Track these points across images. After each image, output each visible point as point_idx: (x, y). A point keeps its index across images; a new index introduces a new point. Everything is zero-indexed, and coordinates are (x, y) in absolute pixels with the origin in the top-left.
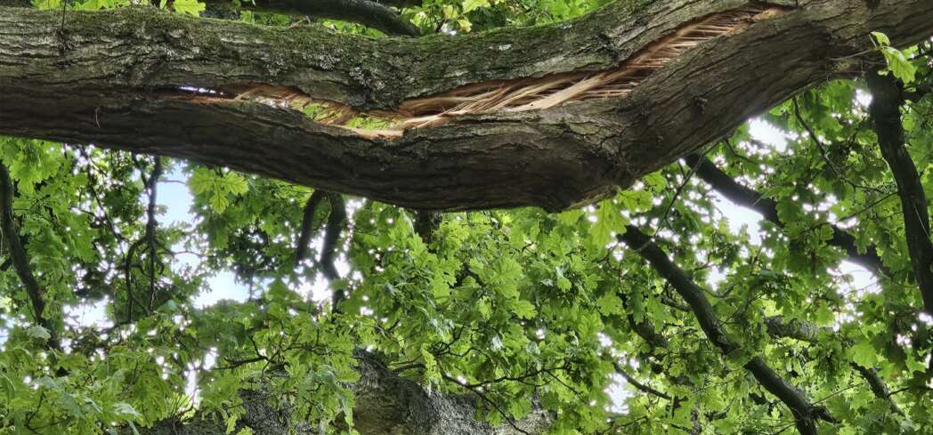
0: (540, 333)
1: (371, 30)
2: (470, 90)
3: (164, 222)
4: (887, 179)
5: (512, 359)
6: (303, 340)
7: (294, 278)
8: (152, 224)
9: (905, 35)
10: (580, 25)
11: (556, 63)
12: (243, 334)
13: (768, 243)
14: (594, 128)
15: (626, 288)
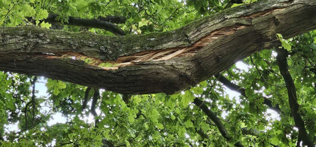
0: (165, 134)
1: (108, 32)
2: (142, 53)
3: (38, 96)
4: (282, 82)
5: (156, 143)
6: (85, 137)
7: (82, 115)
8: (34, 97)
9: (288, 35)
10: (178, 31)
11: (170, 44)
12: (65, 135)
13: (242, 103)
14: (182, 66)
15: (194, 118)
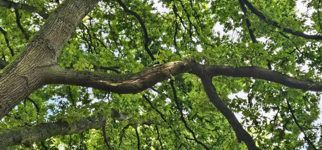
0: (132, 106)
1: (114, 72)
2: (125, 80)
3: (89, 92)
4: (172, 89)
5: (129, 109)
6: (105, 107)
7: (104, 99)
8: (87, 93)
9: (174, 75)
10: (137, 73)
11: (135, 77)
12: (98, 106)
13: (158, 96)
14: (138, 85)
15: (142, 101)
